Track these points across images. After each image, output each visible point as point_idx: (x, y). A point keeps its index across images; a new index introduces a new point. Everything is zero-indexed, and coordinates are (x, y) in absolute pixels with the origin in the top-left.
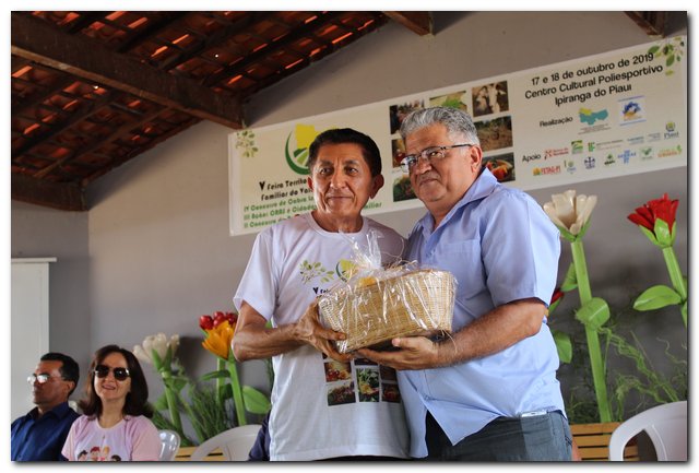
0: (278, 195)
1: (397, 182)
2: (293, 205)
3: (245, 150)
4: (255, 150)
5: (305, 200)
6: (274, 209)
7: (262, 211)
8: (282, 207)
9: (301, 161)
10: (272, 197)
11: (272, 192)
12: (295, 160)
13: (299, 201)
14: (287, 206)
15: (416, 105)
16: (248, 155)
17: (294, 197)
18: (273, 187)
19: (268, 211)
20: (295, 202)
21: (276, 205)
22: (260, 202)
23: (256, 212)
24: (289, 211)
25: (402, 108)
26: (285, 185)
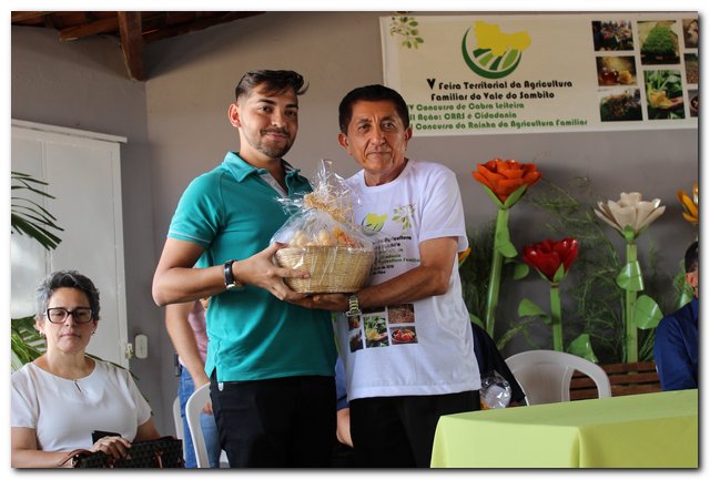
0: (454, 97)
1: (604, 101)
2: (475, 110)
3: (405, 38)
4: (420, 41)
5: (491, 106)
6: (450, 112)
7: (433, 113)
8: (461, 111)
9: (482, 62)
10: (446, 98)
11: (448, 92)
12: (476, 61)
13: (483, 107)
14: (467, 111)
15: (622, 26)
16: (409, 46)
17: (476, 102)
18: (446, 87)
19: (443, 113)
20: (478, 107)
21: (452, 108)
22: (428, 102)
23: (424, 113)
24: (469, 116)
26: (463, 86)
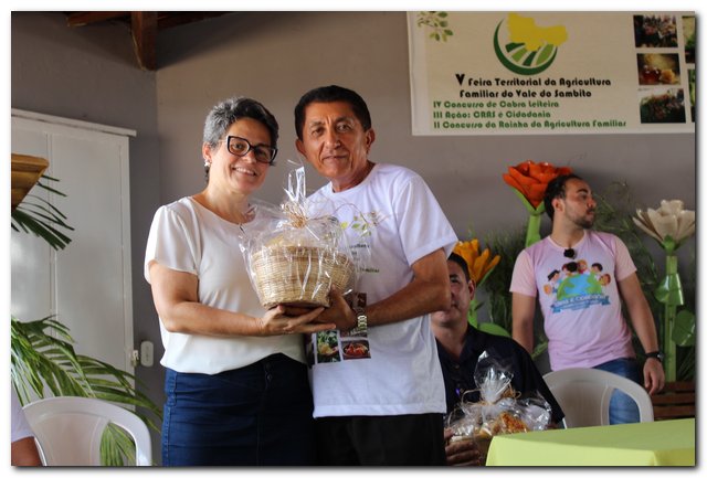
0: (484, 94)
1: (645, 102)
2: (507, 109)
3: (433, 30)
4: (449, 33)
5: (523, 105)
6: (479, 109)
7: (462, 111)
8: (491, 109)
9: (515, 57)
10: (475, 94)
11: (478, 89)
12: (509, 56)
13: (515, 105)
14: (498, 109)
15: (666, 21)
16: (438, 38)
17: (507, 99)
18: (476, 83)
19: (471, 111)
20: (509, 105)
21: (481, 105)
22: (456, 99)
23: (451, 110)
24: (500, 115)
25: (648, 20)
26: (494, 83)
